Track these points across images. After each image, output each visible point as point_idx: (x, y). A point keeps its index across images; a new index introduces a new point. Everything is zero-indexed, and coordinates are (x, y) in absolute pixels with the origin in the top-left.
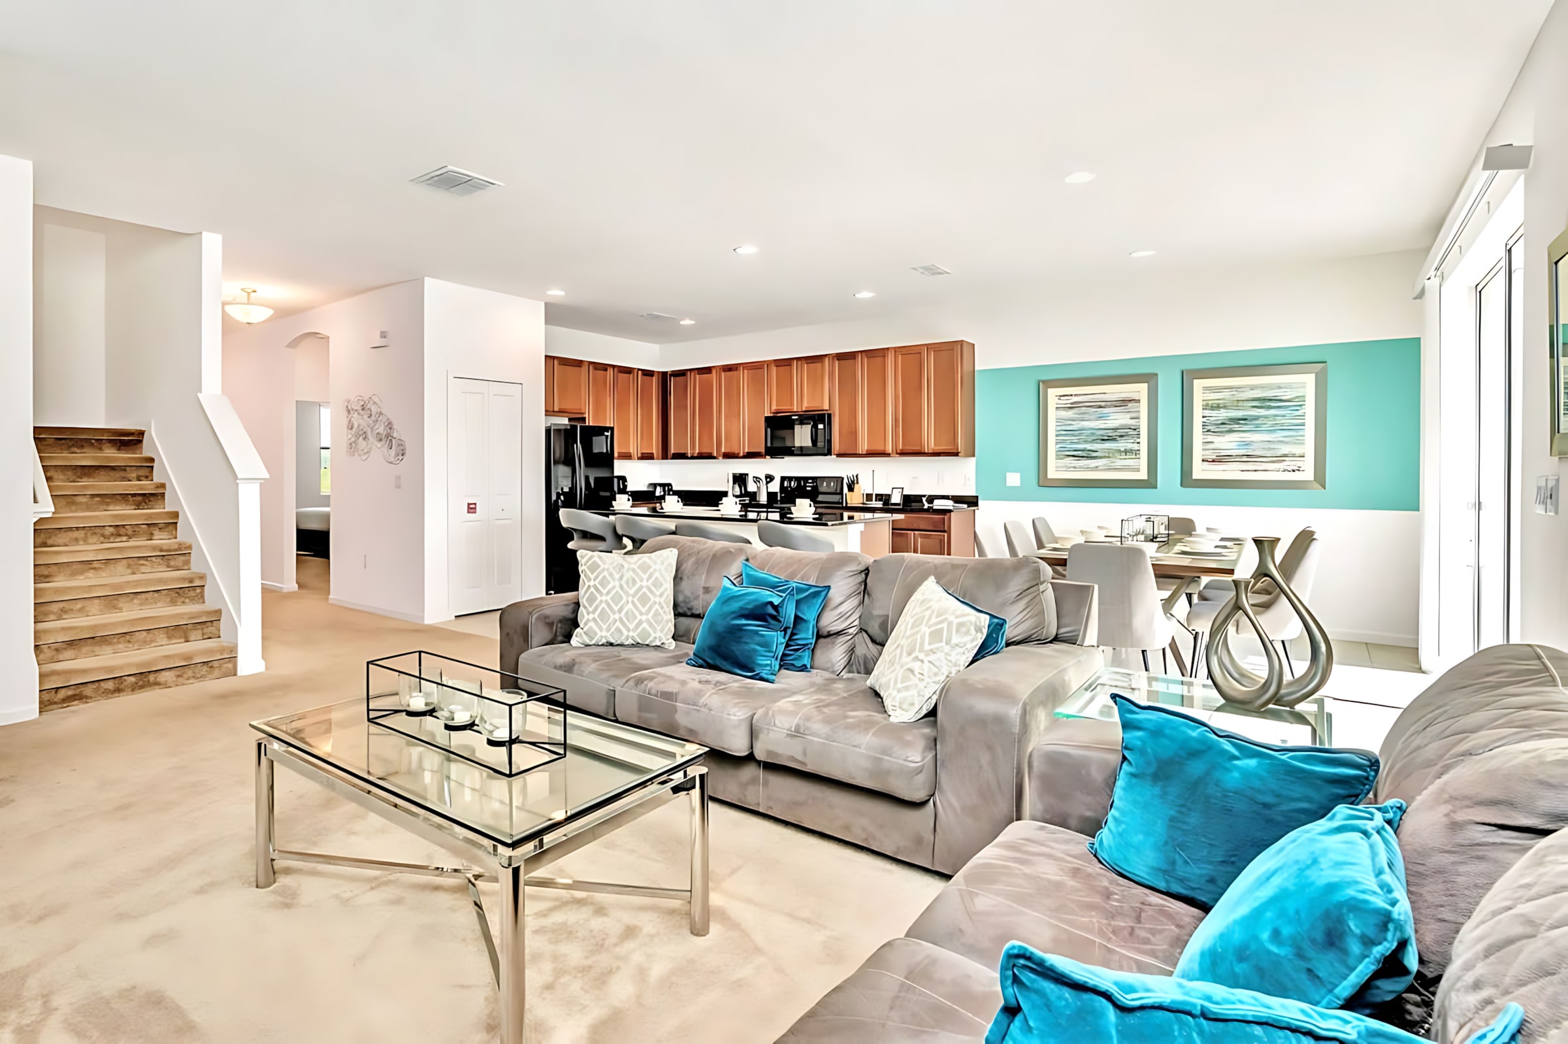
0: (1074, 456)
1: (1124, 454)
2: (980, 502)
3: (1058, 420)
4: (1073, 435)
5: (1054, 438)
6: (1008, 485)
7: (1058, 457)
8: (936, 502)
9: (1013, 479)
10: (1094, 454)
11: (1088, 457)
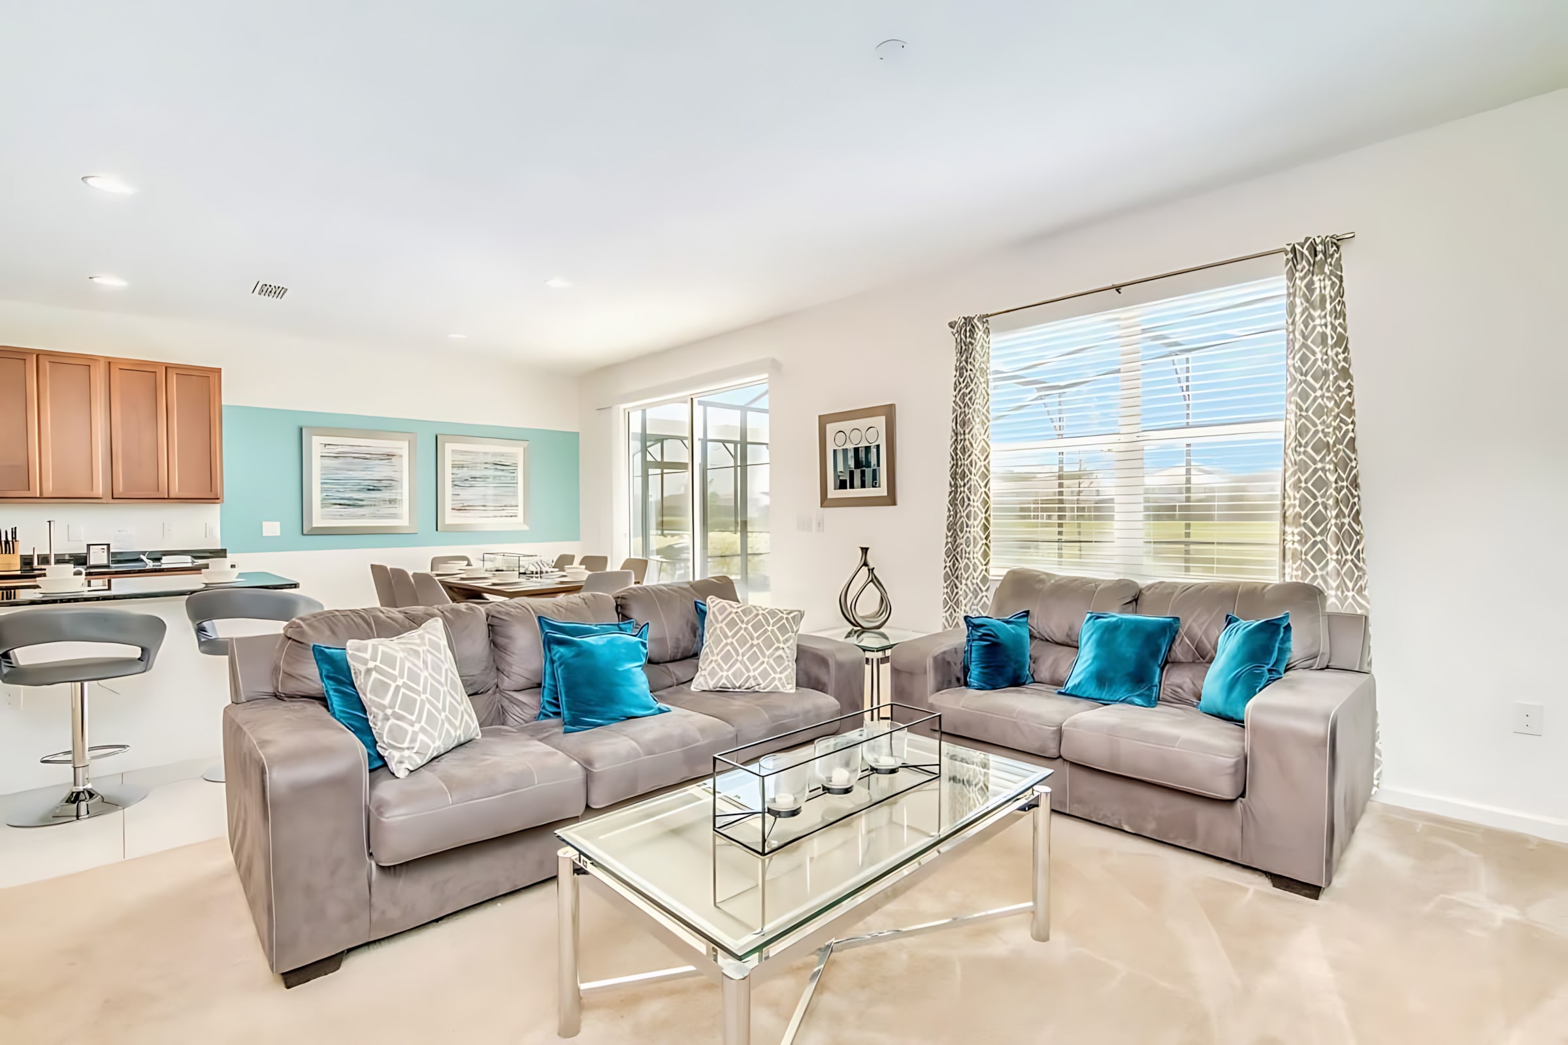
0: (340, 504)
1: (388, 502)
2: (228, 555)
3: (323, 468)
4: (338, 484)
5: (319, 486)
6: (264, 535)
7: (324, 505)
8: (165, 559)
9: (272, 529)
10: (361, 503)
11: (353, 505)
